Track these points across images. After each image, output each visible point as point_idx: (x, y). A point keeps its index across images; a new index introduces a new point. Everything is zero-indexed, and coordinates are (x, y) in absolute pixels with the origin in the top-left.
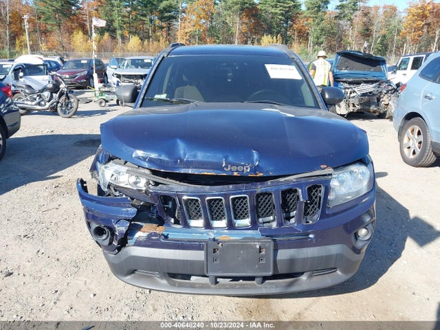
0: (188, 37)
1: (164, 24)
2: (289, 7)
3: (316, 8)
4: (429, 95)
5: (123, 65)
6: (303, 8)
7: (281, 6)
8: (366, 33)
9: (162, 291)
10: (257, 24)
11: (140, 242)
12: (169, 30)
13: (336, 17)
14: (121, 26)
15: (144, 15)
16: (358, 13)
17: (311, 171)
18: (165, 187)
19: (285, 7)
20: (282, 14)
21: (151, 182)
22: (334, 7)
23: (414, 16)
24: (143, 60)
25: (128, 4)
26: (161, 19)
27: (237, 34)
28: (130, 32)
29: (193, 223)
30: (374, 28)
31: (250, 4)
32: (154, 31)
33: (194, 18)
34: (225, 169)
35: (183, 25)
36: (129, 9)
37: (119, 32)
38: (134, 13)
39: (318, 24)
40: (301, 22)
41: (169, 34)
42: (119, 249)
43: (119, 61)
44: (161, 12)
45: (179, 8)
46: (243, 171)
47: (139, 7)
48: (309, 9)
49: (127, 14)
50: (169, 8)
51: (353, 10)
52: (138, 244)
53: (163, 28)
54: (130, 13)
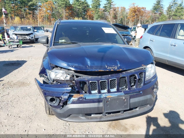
0: (42, 18)
1: (31, 12)
2: (85, 6)
3: (96, 7)
4: (152, 40)
5: (17, 30)
6: (91, 7)
7: (82, 6)
8: (115, 17)
9: (83, 122)
10: (72, 13)
11: (74, 102)
12: (33, 15)
13: (104, 11)
14: (10, 13)
15: (21, 8)
16: (112, 9)
17: (139, 67)
18: (82, 78)
19: (84, 6)
20: (82, 9)
21: (75, 76)
22: (103, 7)
23: (131, 11)
24: (27, 27)
25: (13, 2)
26: (30, 9)
27: (64, 16)
28: (15, 15)
29: (93, 92)
30: (118, 16)
31: (69, 5)
32: (26, 15)
33: (45, 9)
34: (107, 68)
35: (40, 12)
36: (13, 5)
37: (10, 15)
38: (16, 6)
39: (97, 14)
40: (90, 12)
41: (33, 16)
42: (63, 106)
43: (15, 28)
44: (30, 6)
45: (37, 5)
46: (115, 69)
47: (19, 4)
48: (93, 7)
49: (13, 7)
50: (33, 5)
51: (110, 8)
52: (73, 103)
53: (31, 14)
54: (14, 6)
